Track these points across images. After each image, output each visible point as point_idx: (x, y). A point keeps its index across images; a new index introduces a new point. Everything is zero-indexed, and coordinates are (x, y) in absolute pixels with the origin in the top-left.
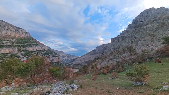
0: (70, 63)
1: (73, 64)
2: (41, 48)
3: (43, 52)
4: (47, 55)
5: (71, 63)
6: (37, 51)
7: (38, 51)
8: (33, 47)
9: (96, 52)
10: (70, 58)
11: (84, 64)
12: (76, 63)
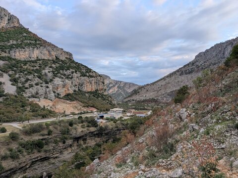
0: (126, 100)
1: (133, 100)
2: (50, 54)
3: (54, 62)
4: (66, 70)
5: (129, 99)
6: (40, 60)
7: (41, 62)
8: (27, 50)
9: (198, 67)
10: (124, 90)
11: (165, 99)
12: (142, 98)
